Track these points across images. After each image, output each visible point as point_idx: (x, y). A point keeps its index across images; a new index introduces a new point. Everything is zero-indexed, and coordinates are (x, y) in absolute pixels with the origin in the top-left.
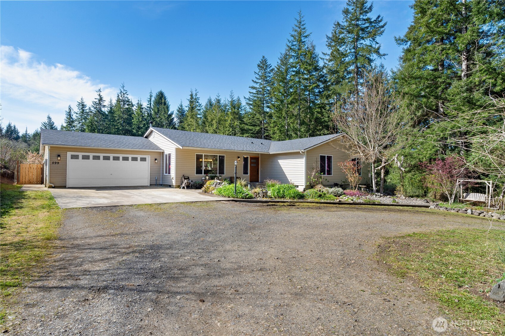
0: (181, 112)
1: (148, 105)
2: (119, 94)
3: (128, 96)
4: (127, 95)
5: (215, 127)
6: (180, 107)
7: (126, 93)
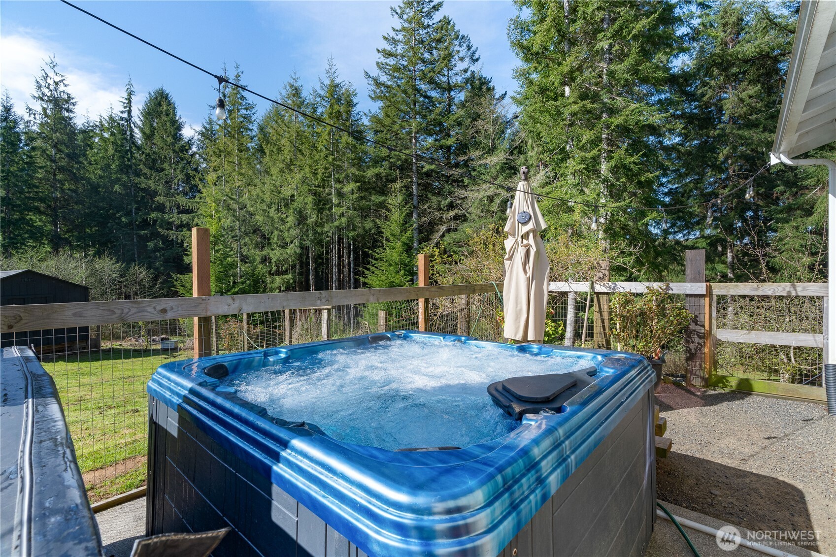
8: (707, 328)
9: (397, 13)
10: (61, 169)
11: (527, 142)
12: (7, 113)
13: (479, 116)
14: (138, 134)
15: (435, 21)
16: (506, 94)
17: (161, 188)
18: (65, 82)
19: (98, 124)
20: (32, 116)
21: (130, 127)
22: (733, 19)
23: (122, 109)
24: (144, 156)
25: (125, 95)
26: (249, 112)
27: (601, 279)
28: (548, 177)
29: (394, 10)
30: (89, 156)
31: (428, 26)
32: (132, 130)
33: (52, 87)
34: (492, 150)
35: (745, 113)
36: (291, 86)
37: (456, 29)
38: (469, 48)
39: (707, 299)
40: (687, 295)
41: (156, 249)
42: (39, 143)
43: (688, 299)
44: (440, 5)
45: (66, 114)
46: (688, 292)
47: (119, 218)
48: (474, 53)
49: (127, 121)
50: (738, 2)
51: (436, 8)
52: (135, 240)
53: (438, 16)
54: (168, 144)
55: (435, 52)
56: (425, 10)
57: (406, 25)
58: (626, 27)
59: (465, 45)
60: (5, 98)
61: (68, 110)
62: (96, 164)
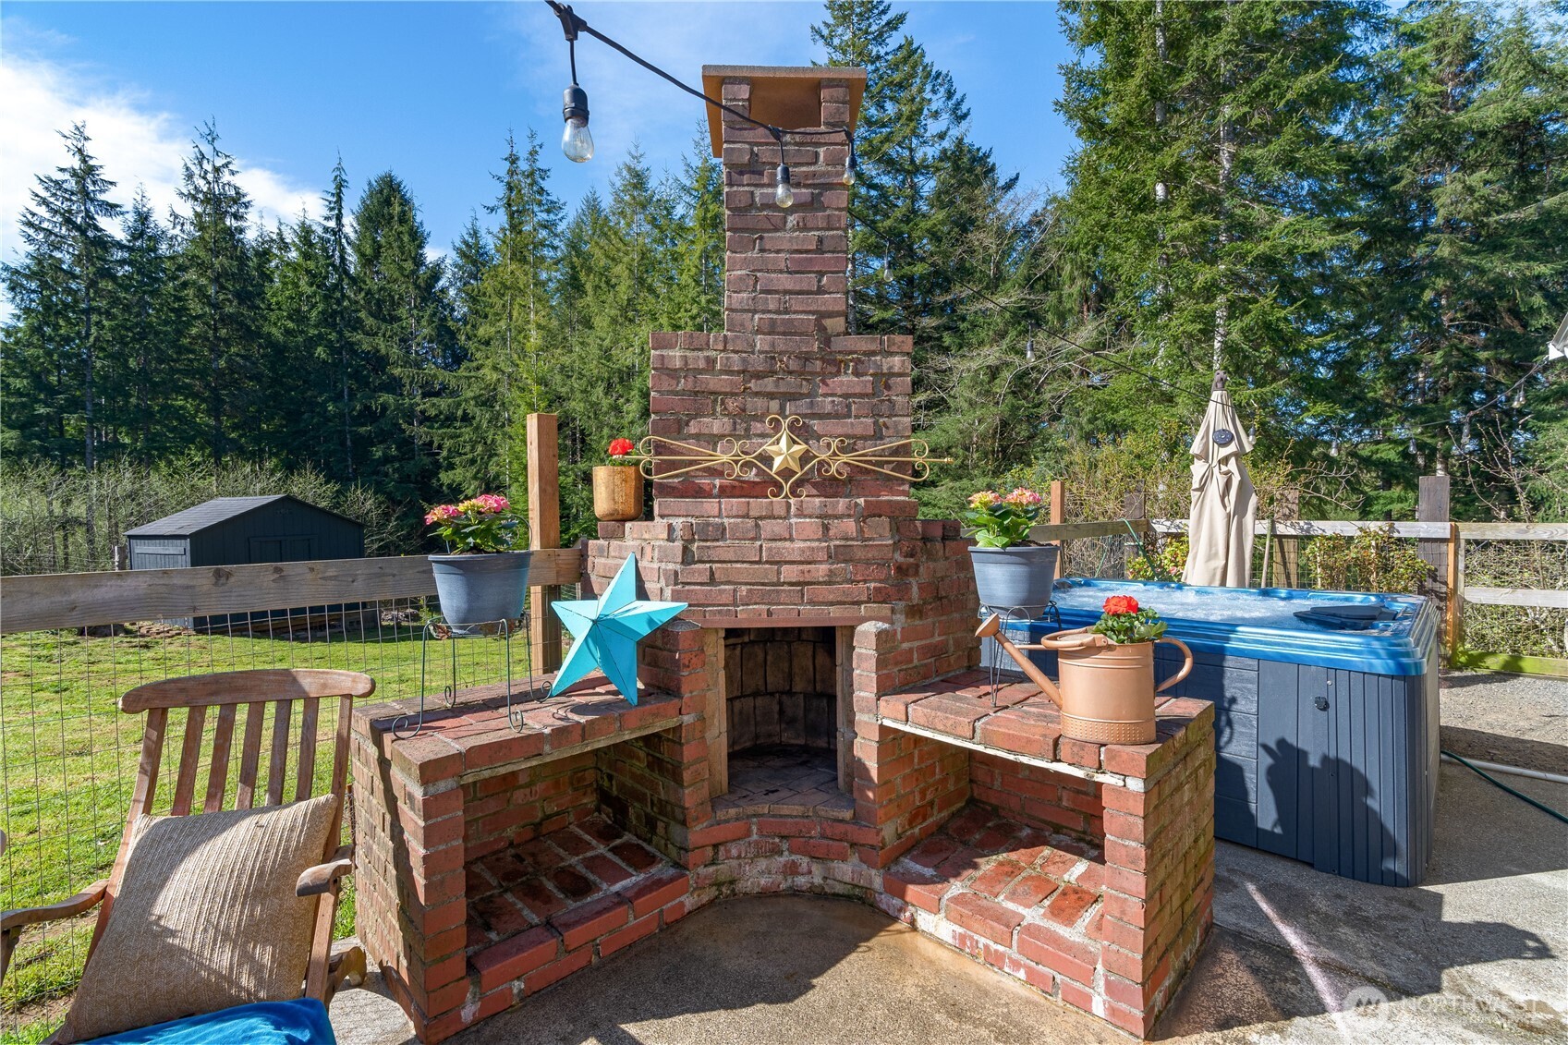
0: (473, 256)
1: (327, 218)
2: (193, 168)
3: (236, 180)
4: (233, 173)
5: (624, 291)
6: (466, 237)
7: (226, 165)
8: (1451, 586)
9: (823, 37)
10: (227, 319)
11: (1060, 269)
12: (143, 224)
13: (972, 221)
14: (352, 257)
15: (889, 49)
16: (1017, 178)
17: (395, 351)
18: (231, 167)
19: (275, 237)
20: (179, 227)
21: (341, 244)
22: (1456, 38)
23: (326, 212)
24: (363, 294)
25: (332, 188)
26: (552, 216)
27: (1287, 517)
28: (1102, 333)
29: (818, 32)
30: (268, 296)
31: (878, 57)
32: (343, 250)
33: (210, 177)
34: (996, 282)
35: (1475, 212)
36: (630, 169)
37: (927, 60)
38: (950, 95)
39: (1451, 546)
40: (1421, 540)
41: (387, 459)
42: (191, 275)
43: (1421, 544)
44: (901, 19)
45: (235, 224)
46: (1422, 535)
47: (323, 405)
48: (959, 104)
49: (335, 234)
50: (1466, 5)
51: (894, 25)
52: (349, 443)
53: (895, 40)
54: (406, 273)
55: (889, 105)
56: (874, 28)
57: (838, 56)
58: (1275, 87)
59: (942, 90)
60: (139, 198)
61: (236, 216)
62: (280, 309)
